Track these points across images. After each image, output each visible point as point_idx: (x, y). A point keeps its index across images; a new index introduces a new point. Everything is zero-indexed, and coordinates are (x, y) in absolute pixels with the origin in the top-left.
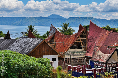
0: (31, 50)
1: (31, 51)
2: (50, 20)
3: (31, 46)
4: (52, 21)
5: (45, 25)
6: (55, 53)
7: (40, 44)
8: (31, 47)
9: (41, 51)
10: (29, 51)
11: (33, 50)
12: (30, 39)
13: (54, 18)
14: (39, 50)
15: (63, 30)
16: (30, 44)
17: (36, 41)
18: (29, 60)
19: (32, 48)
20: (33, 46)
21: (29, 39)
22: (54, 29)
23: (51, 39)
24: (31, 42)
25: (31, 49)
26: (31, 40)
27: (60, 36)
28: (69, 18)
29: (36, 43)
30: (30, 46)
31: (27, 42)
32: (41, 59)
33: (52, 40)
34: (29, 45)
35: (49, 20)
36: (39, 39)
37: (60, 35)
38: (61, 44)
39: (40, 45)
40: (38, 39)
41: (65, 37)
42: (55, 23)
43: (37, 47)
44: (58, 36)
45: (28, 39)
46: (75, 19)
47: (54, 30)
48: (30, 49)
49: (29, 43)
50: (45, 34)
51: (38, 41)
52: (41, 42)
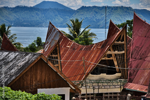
0: (14, 78)
1: (14, 80)
2: (39, 13)
3: (12, 69)
4: (43, 15)
5: (29, 24)
6: (64, 84)
7: (32, 65)
8: (13, 71)
9: (34, 80)
10: (8, 80)
11: (18, 78)
12: (10, 55)
13: (48, 10)
14: (29, 78)
15: (71, 35)
16: (10, 65)
17: (22, 58)
18: (16, 98)
19: (16, 74)
20: (16, 68)
21: (7, 53)
22: (56, 32)
23: (51, 54)
24: (11, 61)
25: (13, 76)
26: (12, 55)
27: (69, 48)
28: (79, 9)
29: (23, 63)
30: (10, 69)
31: (3, 60)
32: (43, 97)
33: (54, 56)
34: (8, 66)
35: (37, 14)
36: (30, 54)
37: (69, 44)
38: (71, 63)
39: (31, 67)
40: (27, 54)
41: (81, 49)
42: (51, 19)
43: (25, 72)
44: (65, 46)
45: (5, 55)
46: (93, 10)
47: (56, 34)
48: (11, 76)
49: (8, 62)
50: (33, 44)
51: (27, 57)
52: (35, 61)
